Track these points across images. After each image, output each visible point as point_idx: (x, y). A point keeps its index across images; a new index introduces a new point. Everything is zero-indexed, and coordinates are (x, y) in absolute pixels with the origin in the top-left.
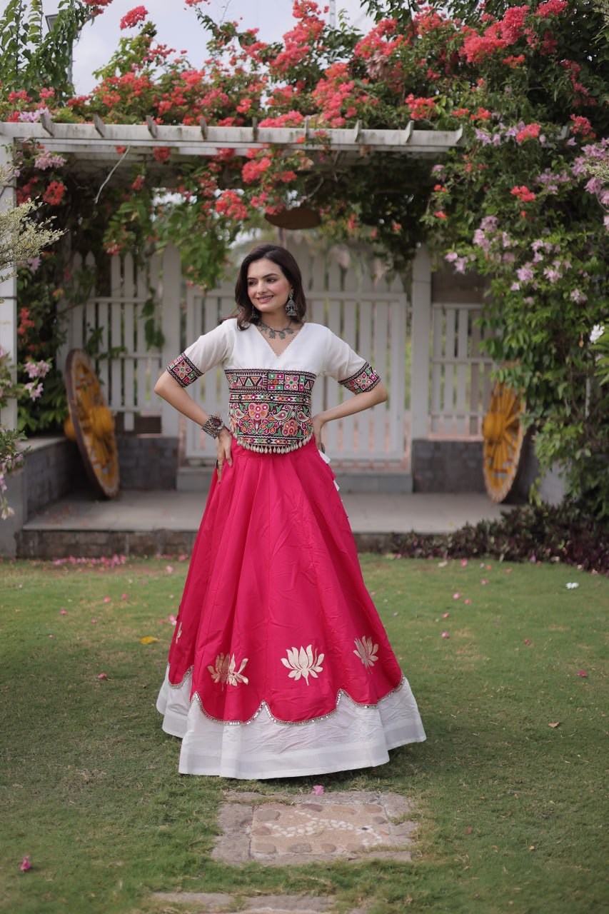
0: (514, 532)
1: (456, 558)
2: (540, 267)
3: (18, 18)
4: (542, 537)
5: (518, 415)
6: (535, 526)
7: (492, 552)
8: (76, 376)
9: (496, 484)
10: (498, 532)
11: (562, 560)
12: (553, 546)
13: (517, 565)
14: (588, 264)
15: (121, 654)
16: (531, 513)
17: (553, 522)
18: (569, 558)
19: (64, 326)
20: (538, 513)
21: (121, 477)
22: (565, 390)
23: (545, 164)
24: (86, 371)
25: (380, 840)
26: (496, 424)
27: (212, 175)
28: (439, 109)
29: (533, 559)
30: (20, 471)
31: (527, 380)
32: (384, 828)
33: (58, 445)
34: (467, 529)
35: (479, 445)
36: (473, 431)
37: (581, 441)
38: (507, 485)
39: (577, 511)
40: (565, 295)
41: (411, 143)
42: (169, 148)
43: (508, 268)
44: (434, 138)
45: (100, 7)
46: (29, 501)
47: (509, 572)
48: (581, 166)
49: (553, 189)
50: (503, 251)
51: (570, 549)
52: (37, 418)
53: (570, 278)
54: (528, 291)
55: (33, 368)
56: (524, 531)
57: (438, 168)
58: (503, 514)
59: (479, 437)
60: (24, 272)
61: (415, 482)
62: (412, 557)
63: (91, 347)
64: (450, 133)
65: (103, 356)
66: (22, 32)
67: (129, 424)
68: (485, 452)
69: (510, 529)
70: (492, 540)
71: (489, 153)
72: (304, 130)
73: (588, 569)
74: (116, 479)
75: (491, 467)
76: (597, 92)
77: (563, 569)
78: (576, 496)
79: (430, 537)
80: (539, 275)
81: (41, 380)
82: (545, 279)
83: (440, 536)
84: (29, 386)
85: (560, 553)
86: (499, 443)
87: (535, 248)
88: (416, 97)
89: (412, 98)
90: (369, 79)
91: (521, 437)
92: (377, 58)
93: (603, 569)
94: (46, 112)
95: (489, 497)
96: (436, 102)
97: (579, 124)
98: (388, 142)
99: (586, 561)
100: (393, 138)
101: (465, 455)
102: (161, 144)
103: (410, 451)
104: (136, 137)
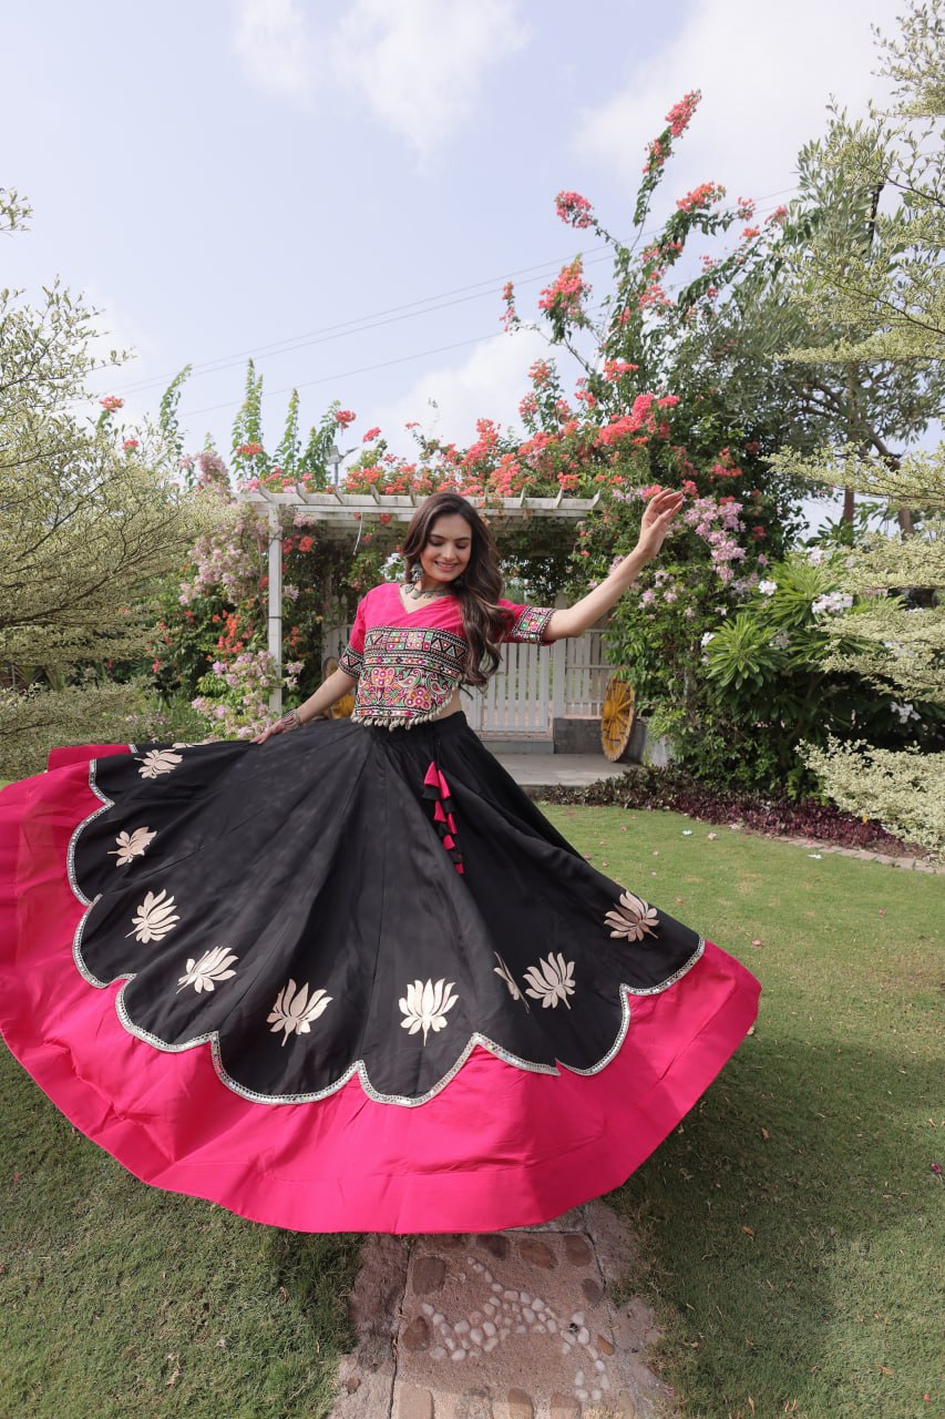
0: (633, 787)
1: (591, 805)
2: (661, 592)
3: (293, 436)
4: (654, 791)
5: (628, 702)
6: (649, 782)
7: (618, 800)
9: (612, 749)
10: (623, 787)
12: (664, 798)
13: (637, 812)
14: (696, 590)
16: (645, 773)
18: (677, 807)
20: (651, 773)
22: (673, 684)
26: (612, 709)
28: (581, 482)
29: (649, 807)
31: (644, 677)
34: (599, 783)
35: (599, 722)
36: (594, 713)
37: (684, 720)
38: (620, 750)
39: (680, 772)
40: (679, 612)
41: (562, 507)
42: (391, 515)
43: (636, 593)
44: (577, 504)
45: (347, 423)
47: (633, 817)
48: (692, 516)
51: (678, 800)
53: (683, 600)
54: (651, 609)
55: (291, 667)
56: (641, 786)
57: (581, 523)
58: (625, 773)
59: (598, 717)
60: (287, 601)
61: (555, 746)
62: (560, 803)
64: (589, 501)
66: (297, 446)
68: (602, 728)
69: (631, 784)
70: (618, 792)
71: (621, 509)
72: (484, 498)
73: (693, 816)
75: (607, 737)
76: (700, 465)
77: (673, 817)
78: (678, 760)
79: (572, 789)
80: (660, 597)
81: (296, 675)
82: (663, 600)
83: (580, 788)
84: (287, 680)
85: (670, 804)
86: (614, 721)
87: (657, 577)
88: (564, 474)
89: (561, 474)
90: (530, 468)
91: (631, 718)
92: (535, 453)
93: (705, 817)
94: (302, 485)
95: (606, 758)
96: (579, 477)
97: (688, 487)
98: (545, 507)
99: (691, 811)
100: (547, 504)
101: (589, 729)
102: (385, 510)
103: (551, 726)
104: (366, 503)
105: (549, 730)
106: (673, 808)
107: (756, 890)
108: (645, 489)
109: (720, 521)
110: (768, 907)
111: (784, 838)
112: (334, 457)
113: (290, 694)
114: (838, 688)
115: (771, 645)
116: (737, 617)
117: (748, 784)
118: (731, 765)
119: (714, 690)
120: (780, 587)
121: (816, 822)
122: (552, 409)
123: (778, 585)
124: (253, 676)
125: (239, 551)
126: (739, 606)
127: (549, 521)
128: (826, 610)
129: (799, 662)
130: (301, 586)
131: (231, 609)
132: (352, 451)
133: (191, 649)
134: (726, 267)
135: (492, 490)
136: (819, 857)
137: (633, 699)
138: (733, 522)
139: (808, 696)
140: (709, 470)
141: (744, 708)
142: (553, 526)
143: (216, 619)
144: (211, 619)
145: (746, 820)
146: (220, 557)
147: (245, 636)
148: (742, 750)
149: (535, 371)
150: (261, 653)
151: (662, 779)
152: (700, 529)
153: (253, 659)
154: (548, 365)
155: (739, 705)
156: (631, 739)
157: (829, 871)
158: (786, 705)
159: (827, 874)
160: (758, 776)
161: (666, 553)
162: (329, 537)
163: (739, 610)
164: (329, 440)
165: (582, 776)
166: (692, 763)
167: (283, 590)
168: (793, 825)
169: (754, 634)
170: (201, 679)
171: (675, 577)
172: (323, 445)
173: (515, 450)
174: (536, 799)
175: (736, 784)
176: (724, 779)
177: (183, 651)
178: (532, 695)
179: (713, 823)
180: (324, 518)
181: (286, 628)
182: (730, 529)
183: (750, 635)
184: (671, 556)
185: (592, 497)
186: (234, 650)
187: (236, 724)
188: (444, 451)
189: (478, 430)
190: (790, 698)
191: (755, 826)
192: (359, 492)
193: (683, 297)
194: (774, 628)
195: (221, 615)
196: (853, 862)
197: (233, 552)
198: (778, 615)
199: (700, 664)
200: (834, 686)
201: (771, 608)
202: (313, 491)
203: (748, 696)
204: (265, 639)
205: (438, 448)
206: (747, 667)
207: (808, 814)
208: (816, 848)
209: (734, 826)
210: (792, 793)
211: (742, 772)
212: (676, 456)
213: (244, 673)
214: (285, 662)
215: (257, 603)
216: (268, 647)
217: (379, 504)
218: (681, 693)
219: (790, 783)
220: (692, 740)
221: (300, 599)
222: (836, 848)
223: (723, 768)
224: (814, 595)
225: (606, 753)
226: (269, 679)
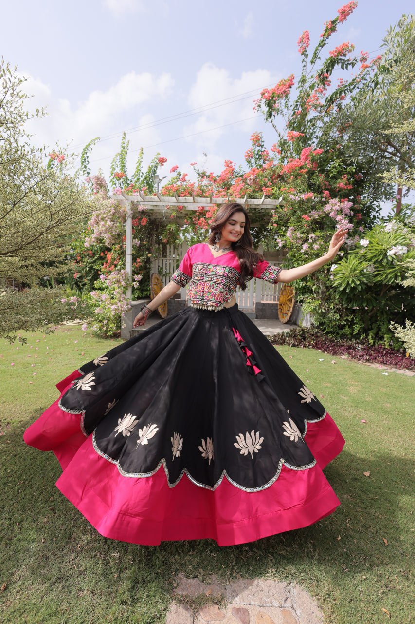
0: (295, 336)
2: (311, 245)
3: (140, 170)
4: (304, 338)
5: (291, 296)
6: (302, 334)
7: (287, 343)
8: (153, 280)
9: (283, 317)
10: (290, 336)
11: (312, 348)
12: (309, 342)
13: (296, 348)
16: (300, 330)
18: (315, 346)
19: (152, 266)
21: (168, 312)
22: (315, 289)
23: (313, 208)
24: (158, 279)
26: (283, 299)
27: (197, 216)
28: (274, 191)
29: (302, 346)
30: (131, 311)
31: (301, 285)
34: (279, 334)
35: (277, 305)
36: (275, 300)
37: (320, 306)
38: (287, 318)
39: (317, 330)
41: (264, 204)
42: (183, 207)
43: (298, 245)
44: (271, 202)
45: (163, 164)
47: (295, 351)
48: (327, 208)
49: (316, 216)
50: (297, 239)
51: (316, 344)
52: (142, 294)
53: (322, 248)
54: (306, 253)
55: (136, 277)
56: (298, 336)
57: (273, 211)
58: (290, 330)
59: (277, 302)
60: (135, 246)
61: (256, 315)
63: (160, 273)
64: (277, 200)
65: (164, 275)
66: (141, 174)
68: (278, 307)
69: (293, 335)
70: (287, 339)
72: (227, 199)
73: (323, 351)
74: (166, 313)
75: (281, 312)
76: (332, 183)
77: (314, 351)
78: (316, 324)
80: (311, 247)
81: (138, 281)
82: (312, 248)
84: (134, 283)
85: (312, 345)
86: (284, 305)
87: (310, 237)
88: (266, 188)
89: (264, 188)
90: (249, 185)
91: (293, 303)
92: (251, 178)
93: (330, 352)
94: (142, 192)
95: (280, 321)
96: (273, 189)
97: (325, 194)
98: (256, 203)
99: (323, 349)
100: (258, 202)
101: (272, 308)
102: (180, 204)
103: (255, 305)
104: (171, 201)
105: (254, 308)
106: (313, 347)
107: (358, 391)
108: (305, 195)
109: (341, 210)
110: (366, 401)
111: (368, 364)
112: (157, 180)
113: (135, 289)
114: (396, 292)
115: (365, 271)
116: (349, 256)
117: (349, 336)
118: (342, 327)
119: (335, 291)
120: (371, 242)
121: (383, 356)
122: (261, 156)
123: (370, 241)
124: (118, 281)
125: (113, 223)
126: (349, 252)
127: (257, 210)
128: (394, 254)
129: (379, 279)
130: (141, 240)
131: (109, 250)
132: (165, 177)
133: (91, 268)
134: (351, 84)
135: (231, 195)
136: (387, 374)
137: (294, 295)
138: (348, 211)
139: (381, 296)
140: (336, 185)
141: (349, 300)
142: (259, 213)
143: (102, 254)
144: (100, 255)
145: (349, 354)
146: (104, 226)
147: (115, 263)
148: (347, 320)
149: (253, 138)
150: (122, 271)
151: (308, 333)
152: (331, 215)
153: (119, 273)
154: (259, 135)
155: (347, 299)
156: (292, 313)
157: (393, 382)
158: (370, 299)
159: (392, 383)
160: (355, 333)
161: (314, 226)
162: (154, 217)
163: (349, 253)
164: (155, 171)
165: (269, 330)
166: (322, 326)
167: (133, 242)
168: (372, 357)
169: (357, 266)
170: (95, 282)
171: (318, 237)
172: (152, 174)
173: (242, 176)
175: (343, 337)
176: (338, 334)
177: (88, 269)
179: (333, 355)
180: (152, 208)
181: (134, 260)
182: (346, 215)
183: (355, 266)
184: (316, 227)
185: (279, 199)
186: (111, 269)
187: (111, 303)
188: (208, 177)
189: (225, 166)
190: (372, 297)
191: (354, 357)
192: (168, 195)
193: (328, 100)
194: (367, 263)
195: (104, 253)
196: (404, 377)
197: (110, 223)
198: (369, 256)
199: (329, 279)
200: (393, 291)
201: (366, 253)
202: (147, 195)
203: (352, 295)
204: (124, 264)
205: (205, 175)
206: (353, 281)
207: (379, 352)
208: (385, 370)
209: (343, 357)
210: (371, 341)
211: (347, 330)
212: (320, 179)
213: (114, 280)
214: (133, 275)
215: (121, 247)
216: (125, 268)
217: (178, 201)
218: (318, 293)
219: (370, 337)
220: (323, 315)
221: (140, 246)
222: (394, 369)
223: (338, 329)
224: (389, 247)
225: (280, 319)
226: (126, 283)
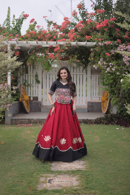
1: (96, 124)
2: (111, 68)
4: (112, 120)
5: (108, 97)
6: (111, 118)
7: (103, 123)
9: (104, 110)
10: (104, 119)
11: (116, 124)
12: (114, 121)
13: (107, 125)
14: (120, 67)
15: (32, 140)
16: (110, 115)
17: (114, 117)
18: (117, 124)
19: (19, 80)
22: (116, 91)
23: (112, 49)
24: (23, 88)
25: (80, 167)
26: (104, 99)
27: (48, 50)
28: (92, 38)
29: (111, 124)
30: (12, 107)
31: (109, 90)
32: (81, 166)
33: (18, 103)
34: (98, 118)
35: (101, 103)
36: (99, 100)
37: (120, 101)
38: (106, 110)
39: (119, 115)
40: (116, 73)
41: (87, 44)
42: (40, 46)
43: (105, 68)
44: (91, 43)
46: (13, 113)
47: (106, 126)
48: (119, 49)
49: (114, 53)
50: (104, 65)
51: (117, 122)
53: (117, 70)
54: (109, 73)
55: (14, 88)
56: (109, 119)
57: (92, 49)
58: (105, 116)
59: (101, 101)
61: (88, 110)
63: (24, 84)
64: (94, 43)
65: (27, 86)
67: (32, 99)
68: (102, 104)
69: (106, 118)
70: (103, 121)
71: (101, 47)
72: (66, 42)
73: (121, 126)
74: (29, 110)
75: (103, 107)
76: (122, 35)
77: (116, 126)
78: (119, 112)
79: (91, 120)
80: (111, 70)
81: (16, 90)
83: (93, 120)
84: (13, 91)
86: (104, 102)
87: (110, 64)
88: (88, 36)
91: (108, 101)
96: (91, 36)
97: (118, 41)
100: (83, 44)
101: (98, 105)
104: (34, 43)
105: (86, 105)
108: (107, 42)
127: (83, 48)
135: (68, 40)
137: (109, 95)
150: (5, 84)
156: (108, 107)
164: (22, 22)
165: (93, 117)
174: (81, 123)
178: (81, 95)
179: (126, 127)
214: (12, 86)
216: (7, 82)
217: (37, 44)
225: (103, 112)
226: (8, 91)
